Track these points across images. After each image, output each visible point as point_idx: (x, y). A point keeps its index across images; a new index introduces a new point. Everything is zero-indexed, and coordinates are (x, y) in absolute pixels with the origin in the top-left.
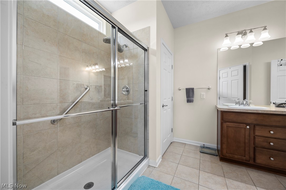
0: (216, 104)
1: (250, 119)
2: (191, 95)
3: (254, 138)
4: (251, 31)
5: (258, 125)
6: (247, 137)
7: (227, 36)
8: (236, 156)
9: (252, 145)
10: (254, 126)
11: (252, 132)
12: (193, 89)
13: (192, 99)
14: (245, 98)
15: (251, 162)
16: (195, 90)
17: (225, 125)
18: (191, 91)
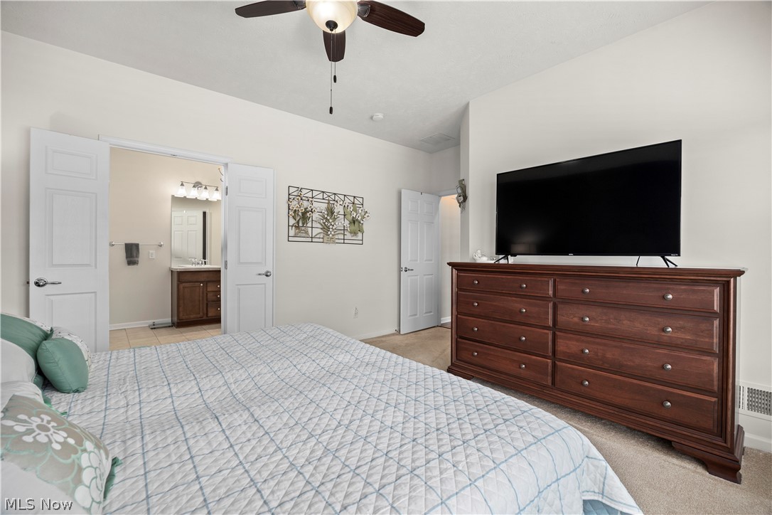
0: (169, 266)
1: (203, 277)
2: (135, 254)
3: (207, 294)
4: (206, 188)
5: (209, 282)
6: (201, 295)
7: (182, 185)
8: (192, 316)
9: (205, 302)
10: (206, 283)
11: (205, 290)
12: (137, 246)
13: (136, 259)
14: (204, 257)
15: (205, 318)
16: (140, 247)
17: (181, 286)
18: (134, 248)
